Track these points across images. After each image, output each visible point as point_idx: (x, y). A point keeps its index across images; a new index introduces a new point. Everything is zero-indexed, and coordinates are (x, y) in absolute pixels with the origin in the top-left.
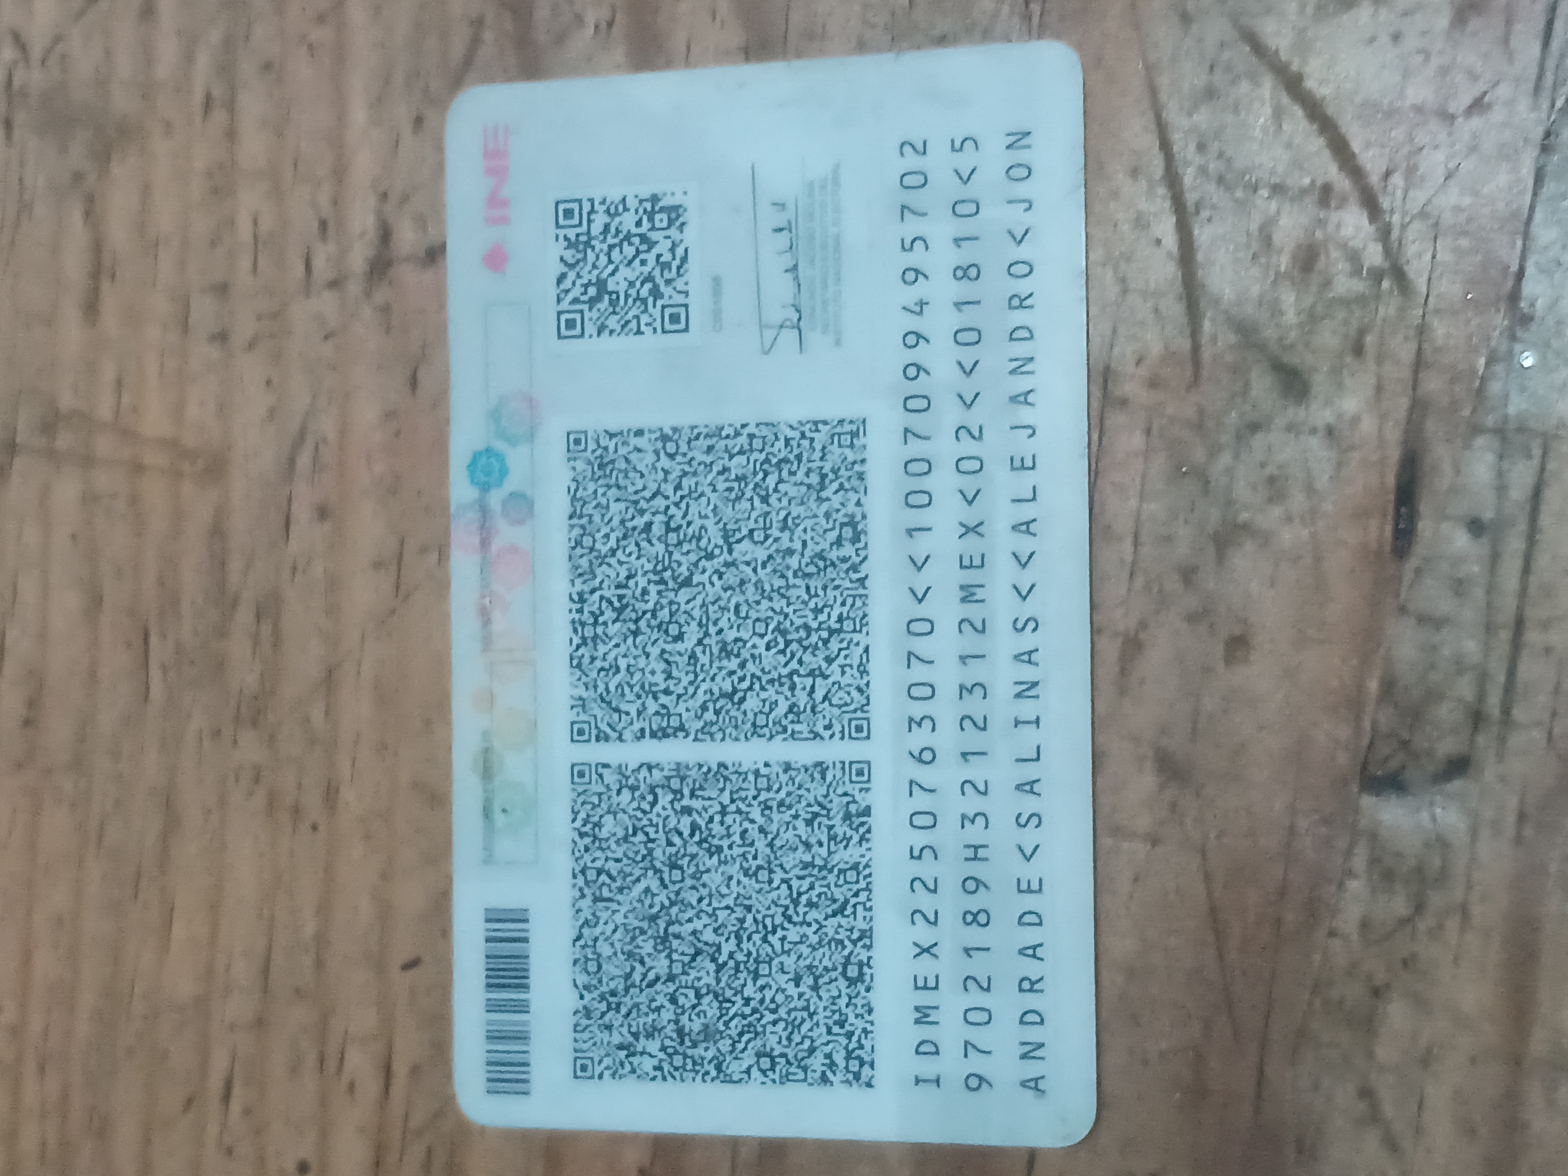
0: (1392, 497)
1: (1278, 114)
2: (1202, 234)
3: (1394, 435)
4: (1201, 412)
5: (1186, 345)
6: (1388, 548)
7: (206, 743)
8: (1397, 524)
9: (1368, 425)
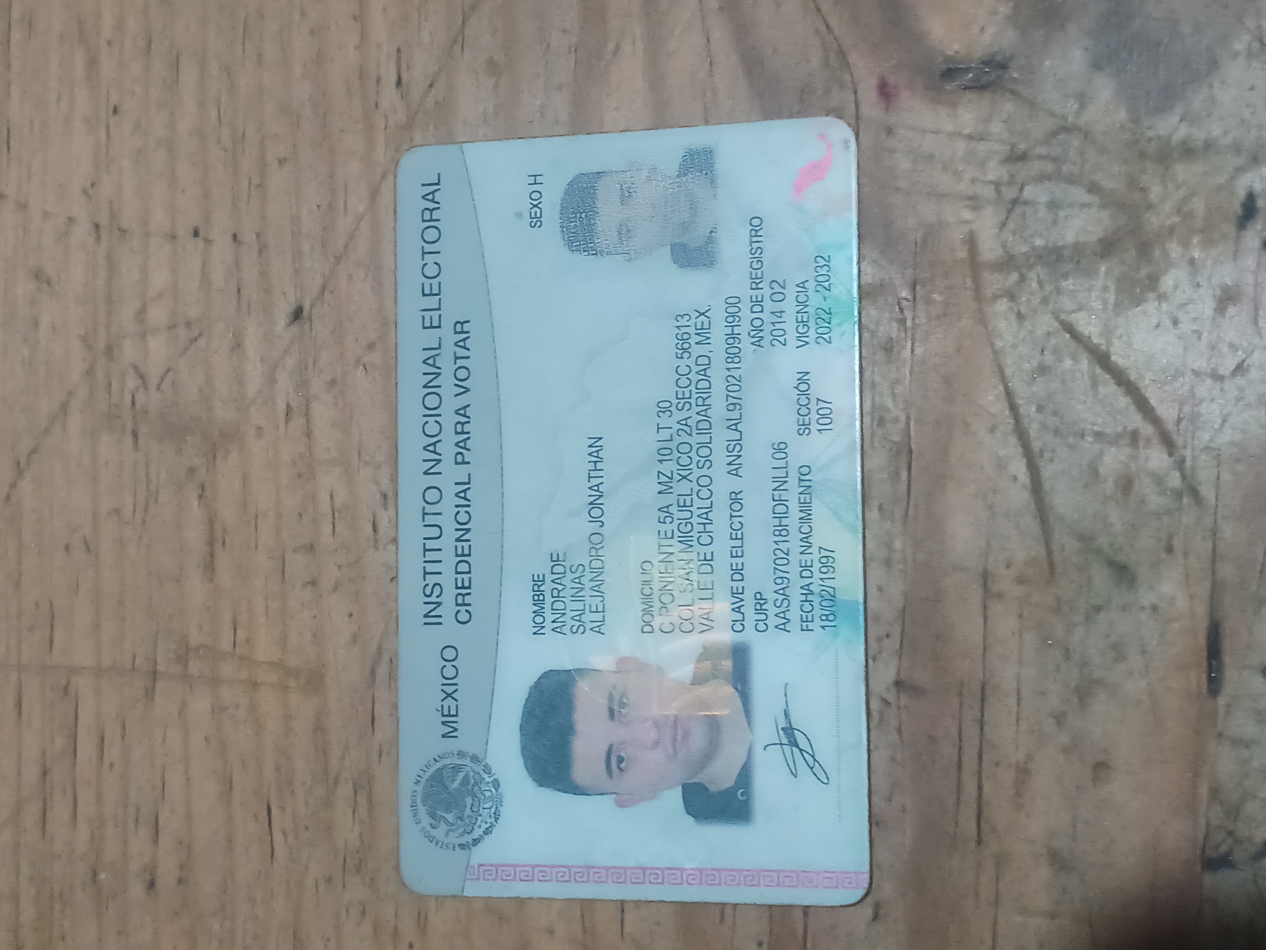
0: (1204, 654)
1: (1095, 382)
2: (1047, 472)
3: (1202, 610)
4: (1058, 600)
5: (1043, 552)
6: (1205, 690)
7: (321, 887)
8: (1210, 673)
9: (1182, 603)
